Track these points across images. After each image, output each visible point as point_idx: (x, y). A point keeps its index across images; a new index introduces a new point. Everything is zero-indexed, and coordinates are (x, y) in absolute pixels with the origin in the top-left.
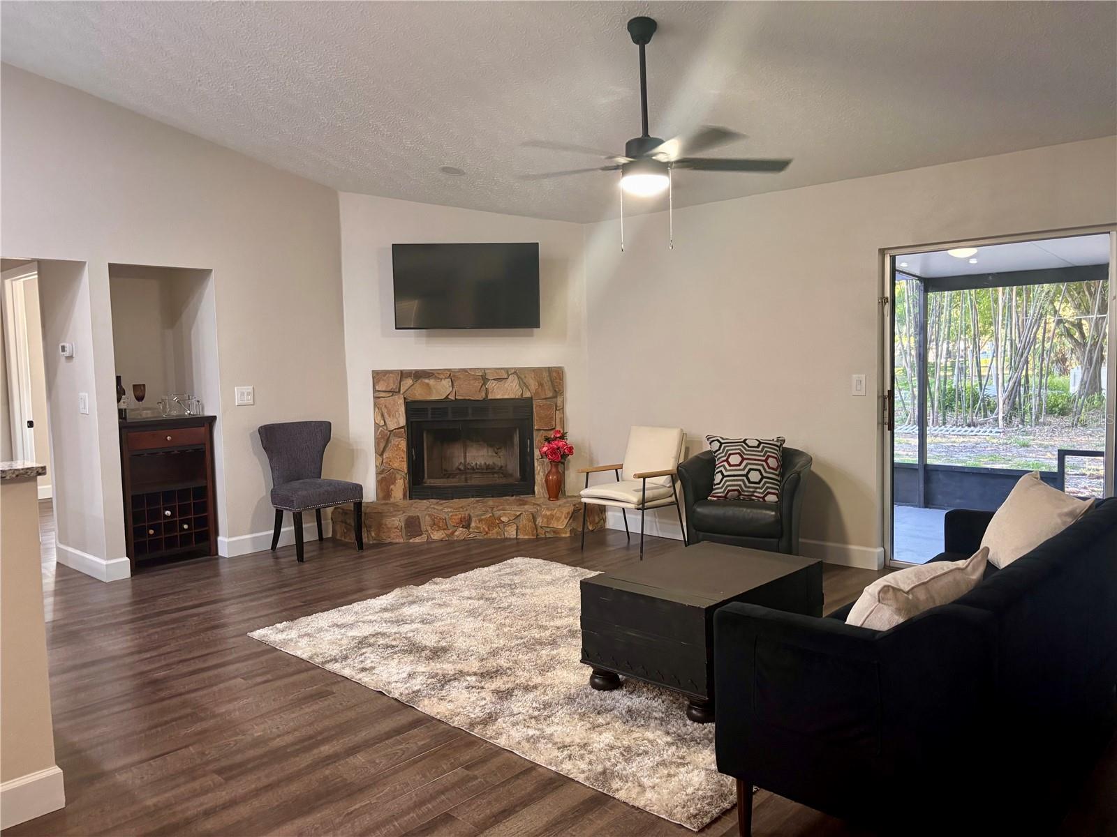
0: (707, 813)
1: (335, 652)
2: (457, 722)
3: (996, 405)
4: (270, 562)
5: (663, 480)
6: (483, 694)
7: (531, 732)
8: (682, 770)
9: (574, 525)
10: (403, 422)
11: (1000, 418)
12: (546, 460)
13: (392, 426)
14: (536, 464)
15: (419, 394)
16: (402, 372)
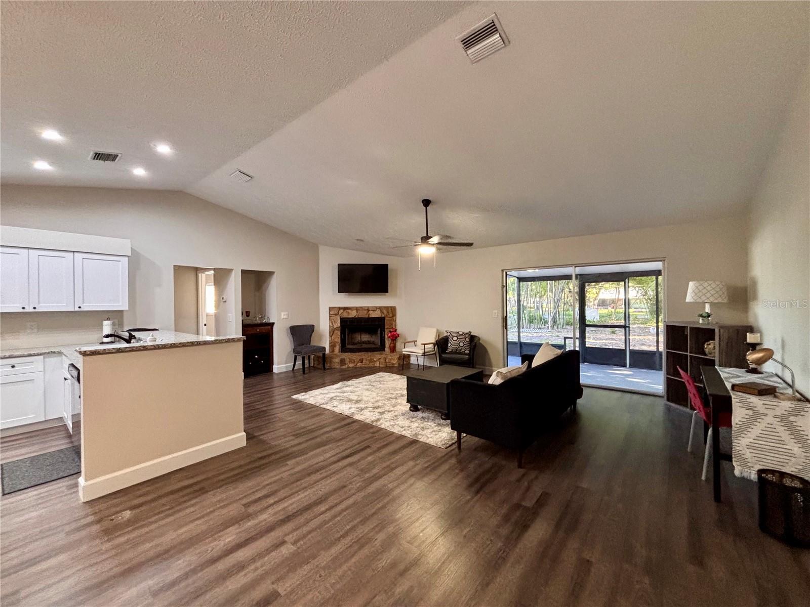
0: (448, 444)
1: (322, 401)
2: (367, 421)
3: (548, 322)
4: (292, 374)
5: (431, 346)
6: (375, 413)
7: (392, 423)
8: (440, 433)
9: (399, 362)
10: (339, 325)
11: (550, 327)
12: (390, 339)
13: (335, 326)
14: (386, 340)
15: (345, 315)
16: (339, 307)
